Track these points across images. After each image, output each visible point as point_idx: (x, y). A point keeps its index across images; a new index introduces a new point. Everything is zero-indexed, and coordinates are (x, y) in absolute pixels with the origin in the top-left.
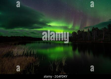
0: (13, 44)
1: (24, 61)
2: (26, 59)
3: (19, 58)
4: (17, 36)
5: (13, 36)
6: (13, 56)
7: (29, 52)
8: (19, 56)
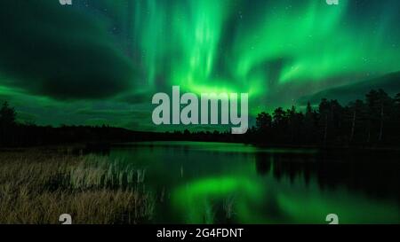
0: (69, 149)
1: (106, 205)
2: (112, 199)
3: (90, 196)
4: (81, 127)
5: (68, 127)
6: (71, 189)
7: (121, 175)
8: (88, 188)
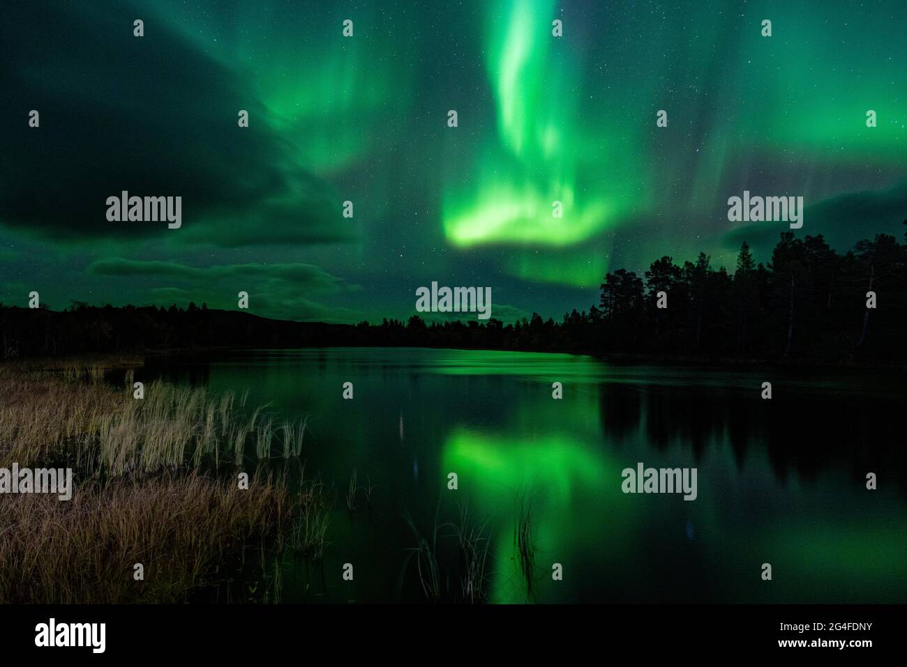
0: (97, 371)
2: (214, 503)
